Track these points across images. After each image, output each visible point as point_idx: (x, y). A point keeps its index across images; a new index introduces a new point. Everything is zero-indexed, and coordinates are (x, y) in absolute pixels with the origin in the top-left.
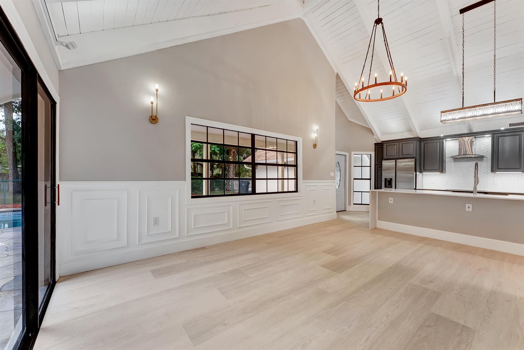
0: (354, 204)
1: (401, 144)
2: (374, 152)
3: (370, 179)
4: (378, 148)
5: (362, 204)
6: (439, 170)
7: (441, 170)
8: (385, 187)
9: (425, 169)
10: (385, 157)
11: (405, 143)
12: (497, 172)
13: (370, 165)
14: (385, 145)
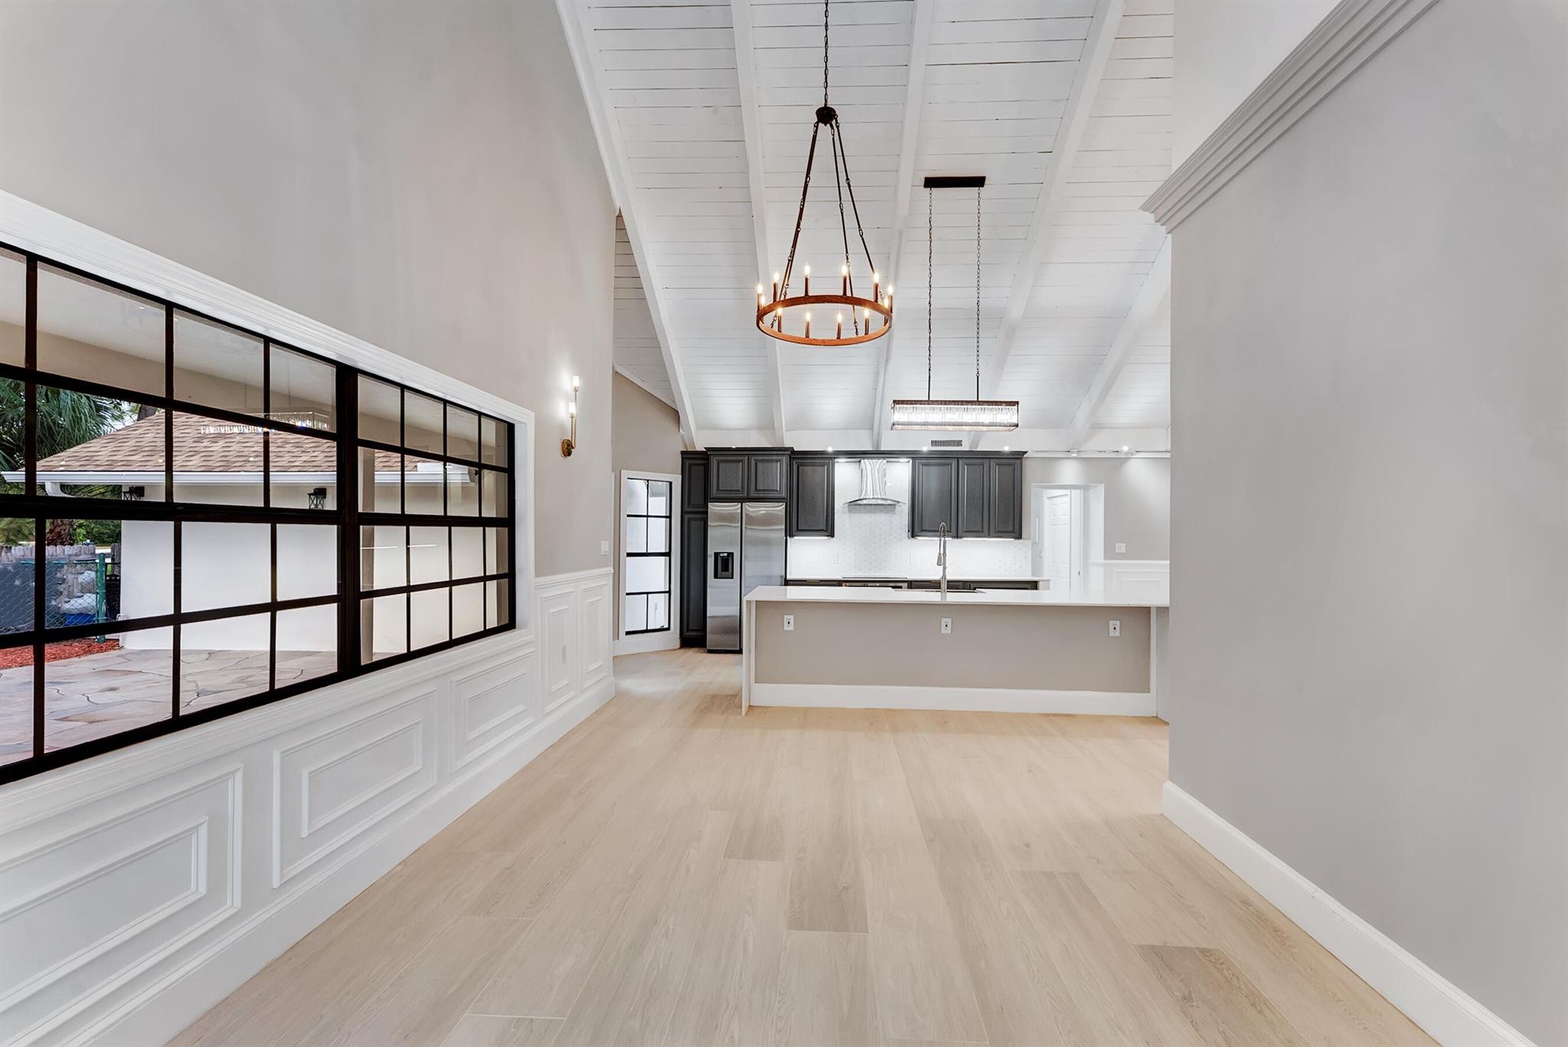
0: (628, 633)
1: (753, 462)
2: (680, 476)
3: (668, 554)
4: (689, 464)
5: (647, 631)
6: (826, 531)
7: (830, 531)
8: (716, 576)
9: (800, 528)
10: (714, 492)
11: (763, 461)
12: (919, 538)
13: (668, 515)
14: (714, 461)
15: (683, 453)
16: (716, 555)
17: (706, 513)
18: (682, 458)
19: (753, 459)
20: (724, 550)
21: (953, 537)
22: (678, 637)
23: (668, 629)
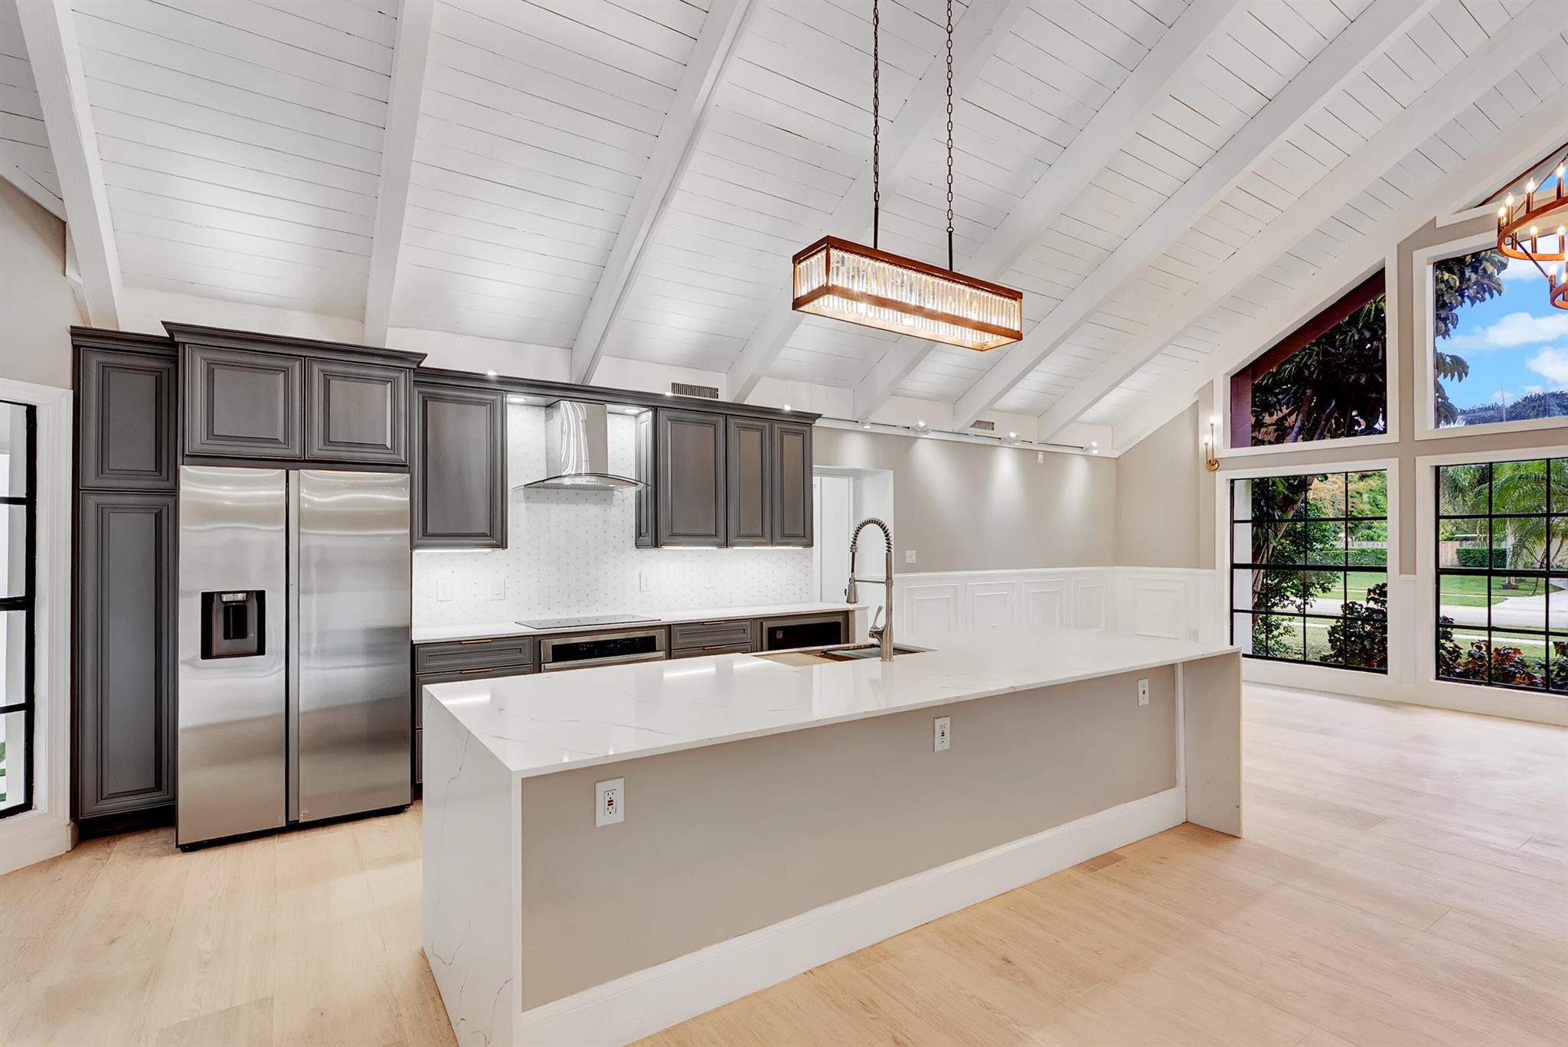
1: (318, 375)
2: (70, 393)
4: (100, 366)
6: (491, 535)
7: (496, 536)
8: (207, 652)
9: (429, 531)
10: (196, 437)
11: (345, 377)
12: (665, 548)
13: (22, 493)
14: (195, 365)
15: (76, 332)
16: (208, 599)
17: (174, 492)
18: (76, 348)
19: (316, 368)
20: (231, 584)
21: (719, 545)
22: (68, 820)
23: (27, 805)
